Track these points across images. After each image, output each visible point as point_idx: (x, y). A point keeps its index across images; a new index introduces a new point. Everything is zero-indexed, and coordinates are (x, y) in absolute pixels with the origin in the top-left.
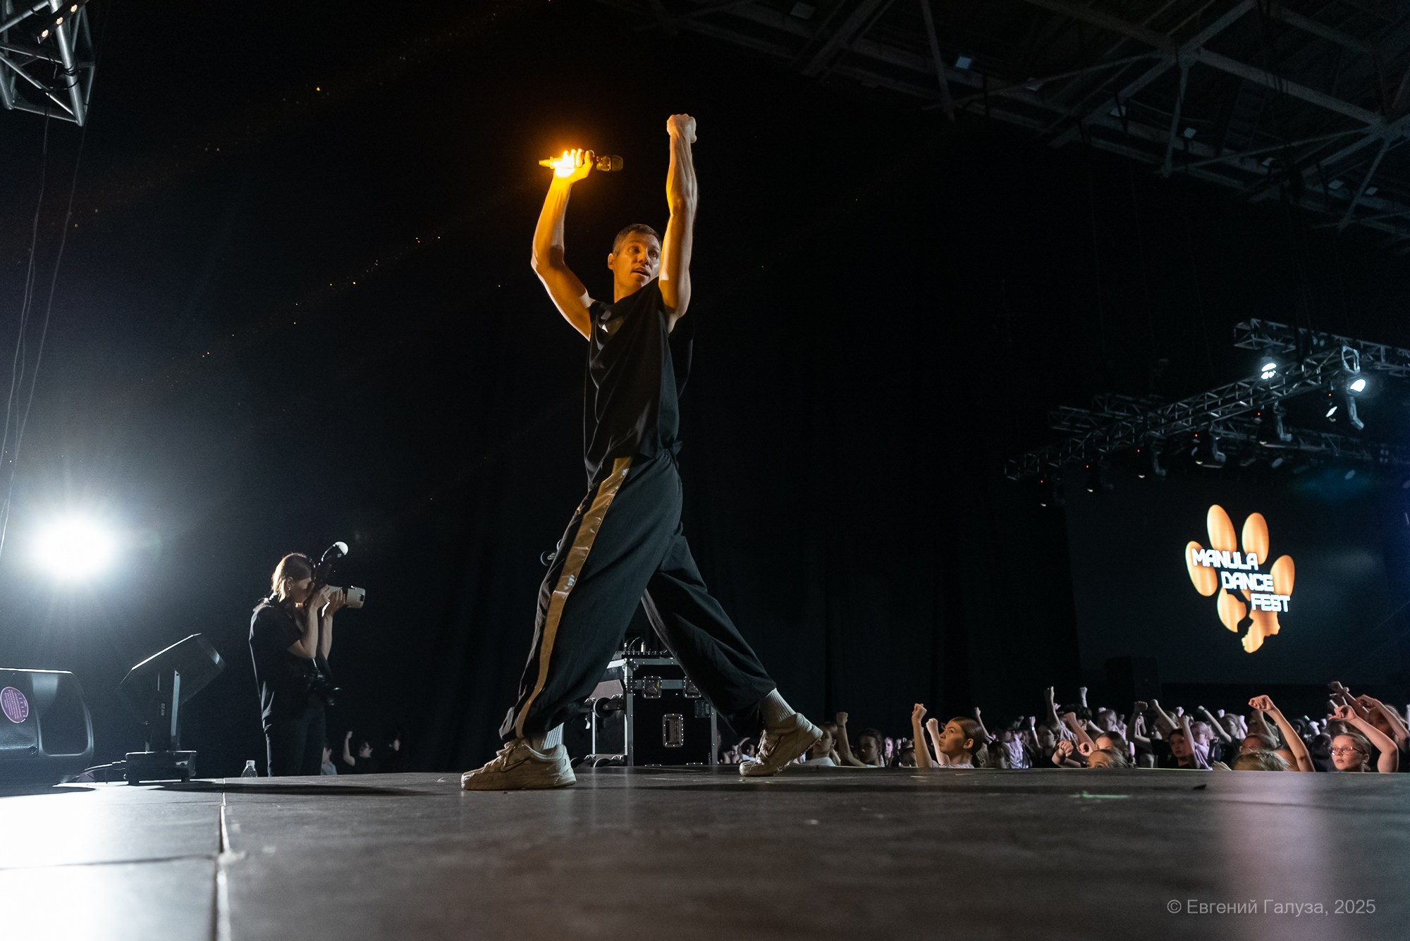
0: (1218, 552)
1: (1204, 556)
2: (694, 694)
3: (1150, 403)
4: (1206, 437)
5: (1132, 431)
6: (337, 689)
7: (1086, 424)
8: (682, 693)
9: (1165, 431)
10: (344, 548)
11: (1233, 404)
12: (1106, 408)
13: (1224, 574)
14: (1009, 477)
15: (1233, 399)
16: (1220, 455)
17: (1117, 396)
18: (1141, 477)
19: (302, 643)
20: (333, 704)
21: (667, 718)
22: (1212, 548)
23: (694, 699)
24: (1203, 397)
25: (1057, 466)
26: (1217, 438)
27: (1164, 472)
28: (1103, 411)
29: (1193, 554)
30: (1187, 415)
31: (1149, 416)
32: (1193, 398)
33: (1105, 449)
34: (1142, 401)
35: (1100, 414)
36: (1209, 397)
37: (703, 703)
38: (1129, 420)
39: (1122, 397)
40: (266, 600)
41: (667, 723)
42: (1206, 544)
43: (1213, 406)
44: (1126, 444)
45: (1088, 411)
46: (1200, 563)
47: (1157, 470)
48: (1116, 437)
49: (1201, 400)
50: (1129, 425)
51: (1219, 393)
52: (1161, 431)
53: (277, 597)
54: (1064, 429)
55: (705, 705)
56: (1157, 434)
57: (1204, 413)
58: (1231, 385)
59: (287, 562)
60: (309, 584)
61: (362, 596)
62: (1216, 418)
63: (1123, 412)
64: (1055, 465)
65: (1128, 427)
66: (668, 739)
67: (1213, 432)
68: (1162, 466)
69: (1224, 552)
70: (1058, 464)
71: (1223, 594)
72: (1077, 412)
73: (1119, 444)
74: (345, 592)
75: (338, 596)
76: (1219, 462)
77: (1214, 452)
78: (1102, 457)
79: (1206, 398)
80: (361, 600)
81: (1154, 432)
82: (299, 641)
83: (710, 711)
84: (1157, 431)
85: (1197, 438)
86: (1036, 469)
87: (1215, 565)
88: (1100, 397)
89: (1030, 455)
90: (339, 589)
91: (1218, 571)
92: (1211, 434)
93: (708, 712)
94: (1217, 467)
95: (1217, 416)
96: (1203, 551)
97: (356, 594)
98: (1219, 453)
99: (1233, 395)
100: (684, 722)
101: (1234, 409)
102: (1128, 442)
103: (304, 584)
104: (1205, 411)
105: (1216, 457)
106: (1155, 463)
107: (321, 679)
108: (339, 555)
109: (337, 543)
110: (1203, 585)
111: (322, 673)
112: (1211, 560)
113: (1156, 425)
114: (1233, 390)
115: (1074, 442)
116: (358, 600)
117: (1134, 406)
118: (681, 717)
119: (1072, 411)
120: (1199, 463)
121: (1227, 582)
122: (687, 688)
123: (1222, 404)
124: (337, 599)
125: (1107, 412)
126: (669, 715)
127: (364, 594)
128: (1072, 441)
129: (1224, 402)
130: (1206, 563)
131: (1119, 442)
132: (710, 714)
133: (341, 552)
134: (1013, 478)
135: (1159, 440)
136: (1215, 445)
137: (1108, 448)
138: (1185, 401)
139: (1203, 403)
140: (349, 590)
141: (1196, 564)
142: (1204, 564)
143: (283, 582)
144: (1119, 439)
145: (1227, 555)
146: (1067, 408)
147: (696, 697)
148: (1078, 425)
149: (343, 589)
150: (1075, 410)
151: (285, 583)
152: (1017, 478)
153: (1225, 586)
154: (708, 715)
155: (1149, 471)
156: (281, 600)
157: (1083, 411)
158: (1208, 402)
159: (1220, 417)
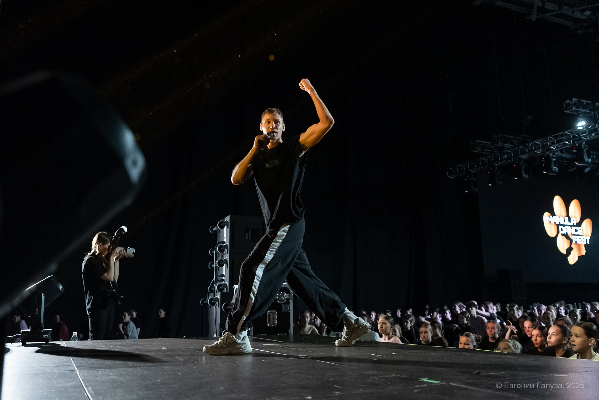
0: (558, 217)
1: (552, 219)
2: (282, 301)
3: (522, 139)
4: (548, 158)
5: (511, 155)
6: (122, 297)
7: (489, 149)
8: (276, 301)
9: (528, 155)
10: (125, 229)
11: (562, 143)
12: (499, 142)
13: (560, 227)
14: (449, 177)
15: (562, 140)
16: (555, 169)
17: (506, 136)
18: (516, 179)
19: (107, 274)
20: (120, 304)
21: (269, 312)
22: (555, 215)
23: (282, 303)
24: (547, 139)
25: (473, 172)
26: (554, 160)
27: (527, 176)
28: (498, 143)
29: (546, 217)
30: (539, 148)
31: (520, 148)
32: (542, 139)
33: (498, 164)
34: (518, 138)
35: (496, 145)
36: (550, 139)
37: (286, 305)
38: (510, 149)
39: (508, 136)
40: (89, 254)
41: (269, 315)
42: (553, 213)
43: (553, 143)
44: (509, 162)
45: (490, 143)
46: (550, 222)
47: (524, 175)
48: (504, 158)
49: (547, 140)
50: (510, 152)
51: (555, 137)
52: (526, 156)
53: (94, 253)
54: (479, 152)
55: (287, 306)
56: (524, 157)
57: (548, 147)
58: (562, 133)
59: (99, 236)
60: (109, 247)
61: (133, 252)
62: (554, 149)
63: (508, 144)
64: (472, 171)
65: (510, 153)
66: (269, 323)
67: (552, 157)
68: (526, 173)
69: (561, 217)
70: (474, 171)
71: (560, 235)
72: (485, 143)
73: (505, 162)
74: (126, 250)
75: (122, 252)
76: (555, 172)
77: (552, 167)
78: (496, 168)
79: (549, 139)
80: (133, 254)
81: (522, 156)
82: (106, 273)
83: (290, 309)
84: (524, 156)
85: (544, 160)
86: (463, 173)
87: (557, 223)
88: (497, 136)
89: (460, 165)
90: (123, 249)
91: (558, 226)
92: (551, 158)
93: (288, 309)
94: (554, 174)
95: (554, 148)
96: (551, 216)
97: (131, 251)
98: (555, 167)
99: (562, 138)
100: (277, 314)
101: (563, 145)
102: (509, 161)
103: (107, 246)
104: (548, 146)
105: (553, 169)
106: (523, 172)
107: (114, 291)
108: (123, 233)
109: (123, 227)
110: (551, 231)
111: (114, 288)
112: (555, 221)
113: (523, 153)
114: (562, 135)
115: (482, 160)
116: (131, 254)
117: (514, 141)
118: (276, 312)
119: (482, 143)
120: (545, 172)
121: (562, 230)
122: (279, 298)
123: (557, 143)
124: (122, 253)
125: (500, 144)
126: (270, 311)
127: (134, 251)
128: (481, 159)
129: (558, 142)
130: (553, 222)
131: (505, 161)
132: (290, 310)
133: (124, 231)
134: (451, 177)
135: (525, 160)
136: (553, 164)
137: (499, 164)
138: (539, 140)
139: (547, 141)
140: (127, 249)
141: (548, 222)
142: (552, 222)
143: (98, 245)
144: (505, 159)
145: (562, 219)
146: (479, 141)
147: (283, 302)
148: (485, 150)
149: (125, 249)
150: (484, 142)
151: (99, 246)
152: (453, 177)
153: (561, 232)
154: (289, 311)
155: (519, 176)
156: (97, 254)
157: (488, 143)
158: (550, 141)
159: (556, 149)
